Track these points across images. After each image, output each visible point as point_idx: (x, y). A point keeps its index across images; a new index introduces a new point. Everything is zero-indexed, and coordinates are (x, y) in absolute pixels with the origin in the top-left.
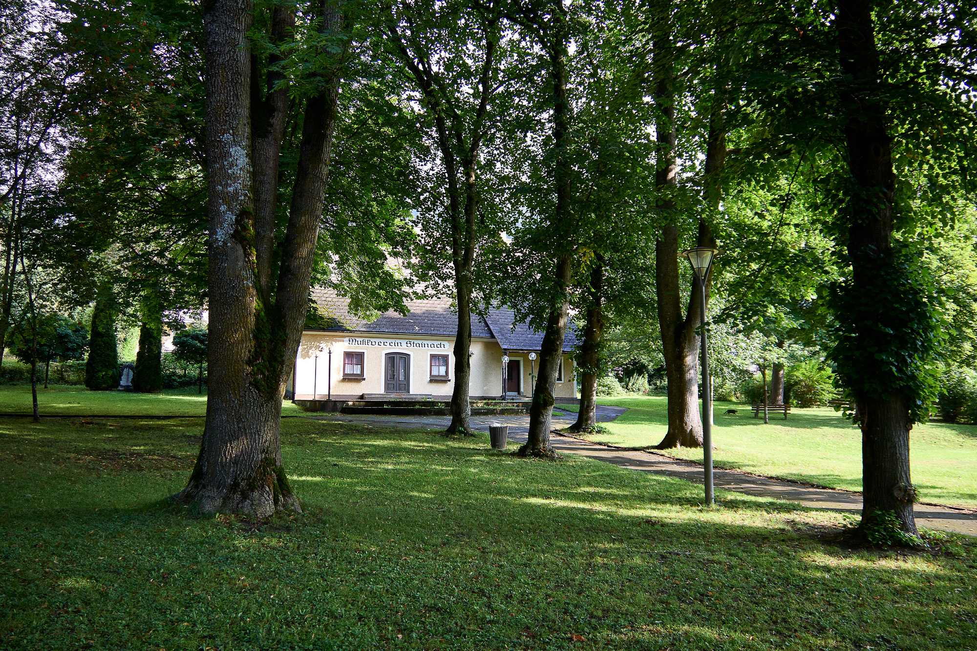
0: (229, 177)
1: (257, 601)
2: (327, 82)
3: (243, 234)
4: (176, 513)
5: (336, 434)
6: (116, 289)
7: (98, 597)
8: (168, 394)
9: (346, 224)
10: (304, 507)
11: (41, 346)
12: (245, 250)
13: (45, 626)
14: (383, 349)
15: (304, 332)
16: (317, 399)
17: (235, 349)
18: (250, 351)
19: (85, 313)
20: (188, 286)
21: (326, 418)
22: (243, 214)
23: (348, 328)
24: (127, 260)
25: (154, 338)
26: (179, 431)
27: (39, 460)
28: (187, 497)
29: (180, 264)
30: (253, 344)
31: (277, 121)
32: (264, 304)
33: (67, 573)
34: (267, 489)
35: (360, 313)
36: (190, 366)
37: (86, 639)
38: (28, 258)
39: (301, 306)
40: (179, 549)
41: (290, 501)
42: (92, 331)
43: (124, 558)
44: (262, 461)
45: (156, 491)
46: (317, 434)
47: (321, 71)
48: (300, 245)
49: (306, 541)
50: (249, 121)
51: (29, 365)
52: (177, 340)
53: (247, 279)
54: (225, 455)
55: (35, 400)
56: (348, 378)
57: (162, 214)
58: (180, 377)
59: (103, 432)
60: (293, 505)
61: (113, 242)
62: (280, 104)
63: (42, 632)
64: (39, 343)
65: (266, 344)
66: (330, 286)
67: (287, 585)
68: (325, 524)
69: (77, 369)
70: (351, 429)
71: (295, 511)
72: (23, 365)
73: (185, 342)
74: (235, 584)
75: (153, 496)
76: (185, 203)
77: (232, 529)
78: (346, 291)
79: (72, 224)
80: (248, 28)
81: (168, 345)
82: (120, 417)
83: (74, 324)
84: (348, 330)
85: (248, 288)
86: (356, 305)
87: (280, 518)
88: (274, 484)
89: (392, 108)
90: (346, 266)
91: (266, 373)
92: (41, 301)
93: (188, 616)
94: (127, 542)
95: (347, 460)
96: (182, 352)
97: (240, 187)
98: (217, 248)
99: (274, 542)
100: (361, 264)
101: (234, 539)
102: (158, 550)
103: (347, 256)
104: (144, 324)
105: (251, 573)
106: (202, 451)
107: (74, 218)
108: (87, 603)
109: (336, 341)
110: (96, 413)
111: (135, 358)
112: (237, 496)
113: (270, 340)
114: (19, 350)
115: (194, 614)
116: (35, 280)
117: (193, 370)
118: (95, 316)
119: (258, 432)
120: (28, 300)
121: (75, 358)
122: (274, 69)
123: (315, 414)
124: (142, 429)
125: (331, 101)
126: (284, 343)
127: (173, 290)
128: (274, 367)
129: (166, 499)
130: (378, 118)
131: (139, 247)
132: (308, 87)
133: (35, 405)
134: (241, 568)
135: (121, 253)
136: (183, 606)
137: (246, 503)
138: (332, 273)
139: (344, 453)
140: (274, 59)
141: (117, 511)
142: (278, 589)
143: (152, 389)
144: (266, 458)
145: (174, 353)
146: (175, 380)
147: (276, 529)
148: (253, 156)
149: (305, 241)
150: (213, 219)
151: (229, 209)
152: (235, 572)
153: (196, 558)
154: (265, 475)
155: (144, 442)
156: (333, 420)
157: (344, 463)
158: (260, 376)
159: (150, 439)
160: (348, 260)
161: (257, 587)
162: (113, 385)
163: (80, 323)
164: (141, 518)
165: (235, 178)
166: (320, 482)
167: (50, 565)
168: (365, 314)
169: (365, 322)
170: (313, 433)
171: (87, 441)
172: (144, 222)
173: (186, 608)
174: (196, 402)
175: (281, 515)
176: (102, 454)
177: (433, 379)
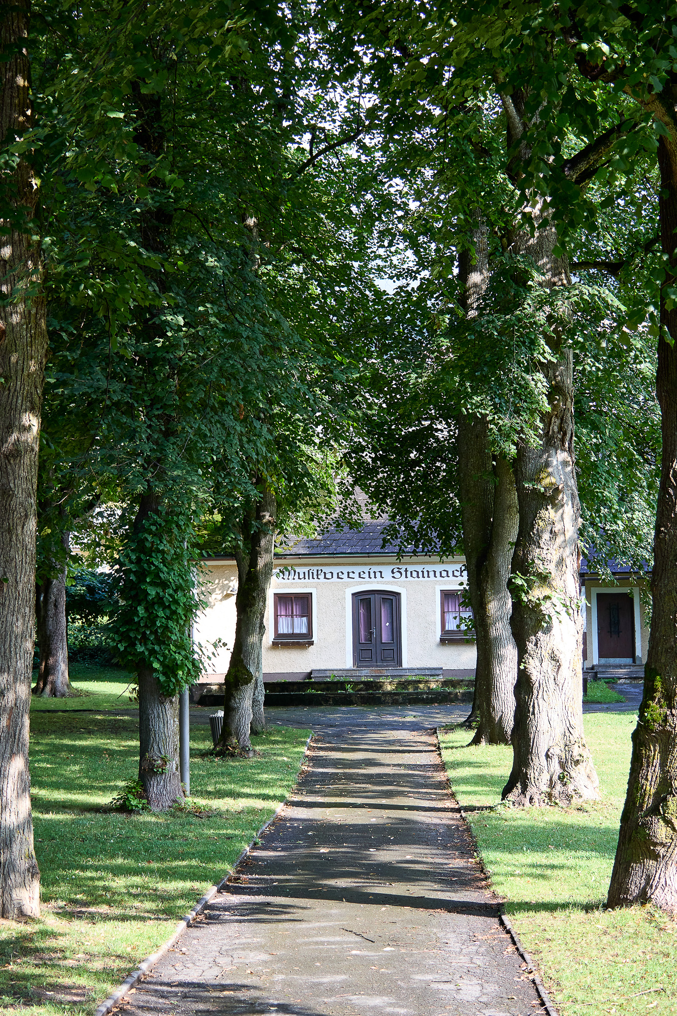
14: (347, 585)
56: (284, 642)
169: (304, 538)
177: (448, 639)
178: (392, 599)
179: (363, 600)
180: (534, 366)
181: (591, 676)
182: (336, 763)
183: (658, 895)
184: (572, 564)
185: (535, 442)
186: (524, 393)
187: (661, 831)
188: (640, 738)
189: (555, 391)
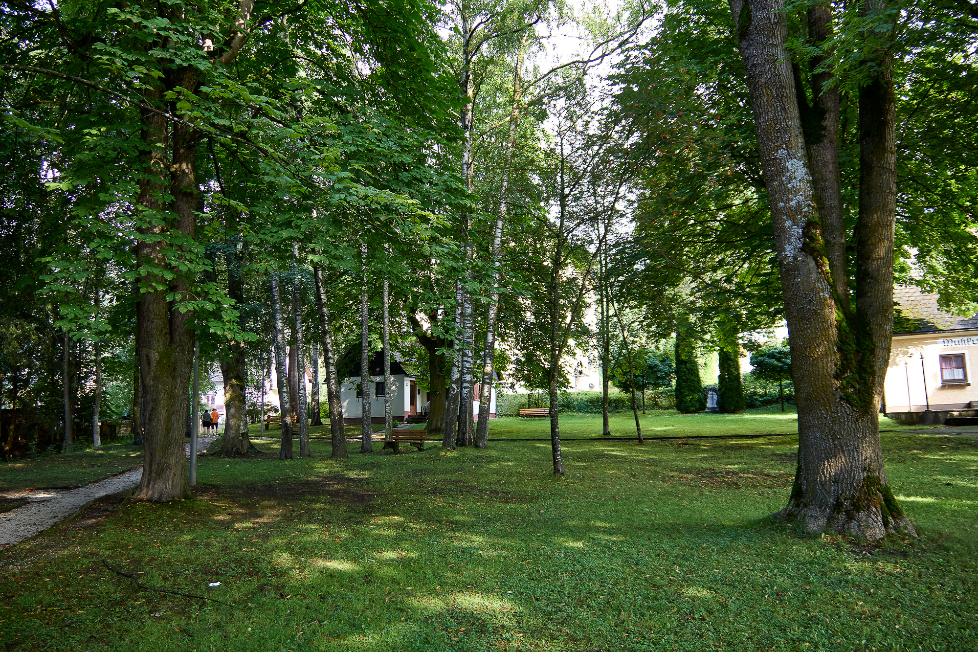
0: (790, 191)
1: (880, 630)
2: (879, 65)
3: (812, 245)
4: (781, 531)
5: (943, 450)
6: (692, 318)
7: (719, 607)
8: (752, 414)
9: (921, 212)
10: (919, 530)
11: (636, 377)
12: (817, 262)
13: (678, 630)
15: (894, 338)
16: (913, 411)
17: (821, 364)
18: (836, 365)
19: (668, 344)
20: (760, 306)
21: (926, 432)
22: (809, 225)
23: (940, 328)
24: (699, 291)
25: (732, 360)
26: (769, 449)
27: (649, 477)
28: (789, 516)
29: (748, 286)
30: (838, 356)
31: (830, 122)
32: (845, 313)
33: (690, 583)
34: (874, 510)
35: (953, 309)
36: (770, 385)
37: (715, 646)
38: (618, 302)
39: (886, 311)
40: (789, 567)
41: (902, 524)
42: (676, 359)
43: (737, 572)
44: (864, 480)
45: (756, 509)
46: (920, 450)
47: (872, 56)
48: (875, 245)
49: (928, 569)
50: (801, 130)
51: (629, 395)
52: (754, 360)
53: (823, 291)
54: (824, 473)
55: (638, 425)
56: (948, 385)
57: (724, 241)
58: (761, 396)
59: (698, 452)
60: (906, 528)
61: (684, 276)
62: (830, 105)
63: (676, 634)
64: (635, 375)
65: (852, 355)
66: (912, 284)
67: (913, 616)
68: (948, 551)
69: (668, 395)
70: (962, 443)
71: (910, 536)
72: (624, 395)
73: (761, 362)
74: (854, 609)
75: (756, 514)
76: (744, 226)
77: (841, 550)
78: (932, 287)
79: (648, 268)
80: (785, 40)
81: (745, 366)
82: (711, 437)
83: (660, 355)
84: (941, 330)
85: (825, 300)
86: (946, 300)
87: (893, 541)
88: (880, 504)
89: (958, 68)
90: (928, 258)
91: (857, 386)
92: (632, 338)
93: (809, 636)
94: (738, 557)
95: (963, 479)
96: (761, 372)
97: (801, 198)
98: (788, 264)
99: (890, 568)
100: (947, 253)
101: (844, 561)
102: (769, 568)
103: (928, 247)
104: (721, 349)
105: (869, 599)
106: (799, 469)
107: (648, 261)
108: (710, 612)
109: (926, 344)
110: (689, 435)
111: (716, 381)
112: (842, 517)
113: (857, 351)
114: (619, 382)
115: (815, 635)
116: (625, 320)
117: (773, 389)
118: (677, 346)
119: (857, 449)
120: (621, 338)
121: (664, 385)
122: (818, 70)
123: (913, 427)
124: (733, 448)
125: (887, 83)
126: (872, 352)
127: (744, 312)
128: (864, 379)
129: (768, 517)
130: (941, 85)
131: (707, 277)
132: (859, 76)
133: (639, 430)
134: (857, 592)
135: (693, 285)
136: (801, 625)
137: (852, 524)
138: (911, 269)
139: (958, 470)
140: (815, 61)
141: (723, 527)
142: (902, 619)
143: (736, 409)
144: (868, 477)
145: (753, 373)
146: (756, 400)
147: (890, 553)
148: (811, 164)
149: (881, 240)
150: (779, 236)
151: (794, 223)
152: (851, 596)
153: (807, 578)
154: (869, 495)
155: (737, 461)
156: (936, 433)
157: (958, 482)
158: (851, 390)
159: (742, 458)
160: (930, 251)
161: (878, 614)
162: (700, 407)
163: (666, 353)
164: (747, 535)
165: (795, 191)
166: (933, 503)
167: (673, 573)
168: (959, 309)
169: (961, 318)
170: (915, 449)
171: (686, 460)
172: (708, 253)
173: (805, 628)
174: (780, 420)
175: (894, 539)
176: (700, 473)
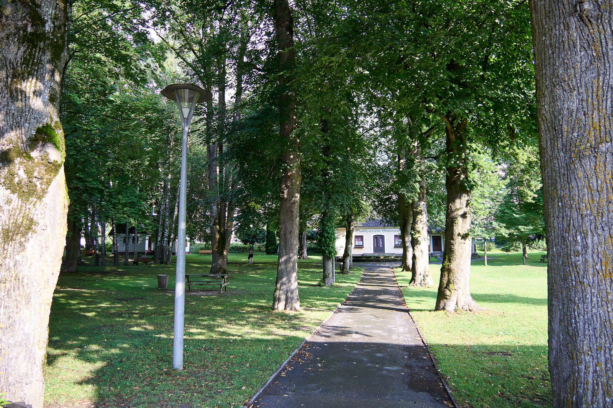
14: (372, 233)
56: (357, 247)
177: (396, 246)
178: (382, 237)
179: (376, 237)
180: (416, 182)
181: (431, 256)
182: (369, 275)
183: (447, 308)
184: (426, 228)
185: (416, 200)
186: (414, 188)
187: (448, 292)
188: (442, 270)
189: (421, 187)
